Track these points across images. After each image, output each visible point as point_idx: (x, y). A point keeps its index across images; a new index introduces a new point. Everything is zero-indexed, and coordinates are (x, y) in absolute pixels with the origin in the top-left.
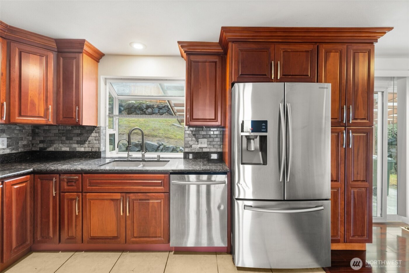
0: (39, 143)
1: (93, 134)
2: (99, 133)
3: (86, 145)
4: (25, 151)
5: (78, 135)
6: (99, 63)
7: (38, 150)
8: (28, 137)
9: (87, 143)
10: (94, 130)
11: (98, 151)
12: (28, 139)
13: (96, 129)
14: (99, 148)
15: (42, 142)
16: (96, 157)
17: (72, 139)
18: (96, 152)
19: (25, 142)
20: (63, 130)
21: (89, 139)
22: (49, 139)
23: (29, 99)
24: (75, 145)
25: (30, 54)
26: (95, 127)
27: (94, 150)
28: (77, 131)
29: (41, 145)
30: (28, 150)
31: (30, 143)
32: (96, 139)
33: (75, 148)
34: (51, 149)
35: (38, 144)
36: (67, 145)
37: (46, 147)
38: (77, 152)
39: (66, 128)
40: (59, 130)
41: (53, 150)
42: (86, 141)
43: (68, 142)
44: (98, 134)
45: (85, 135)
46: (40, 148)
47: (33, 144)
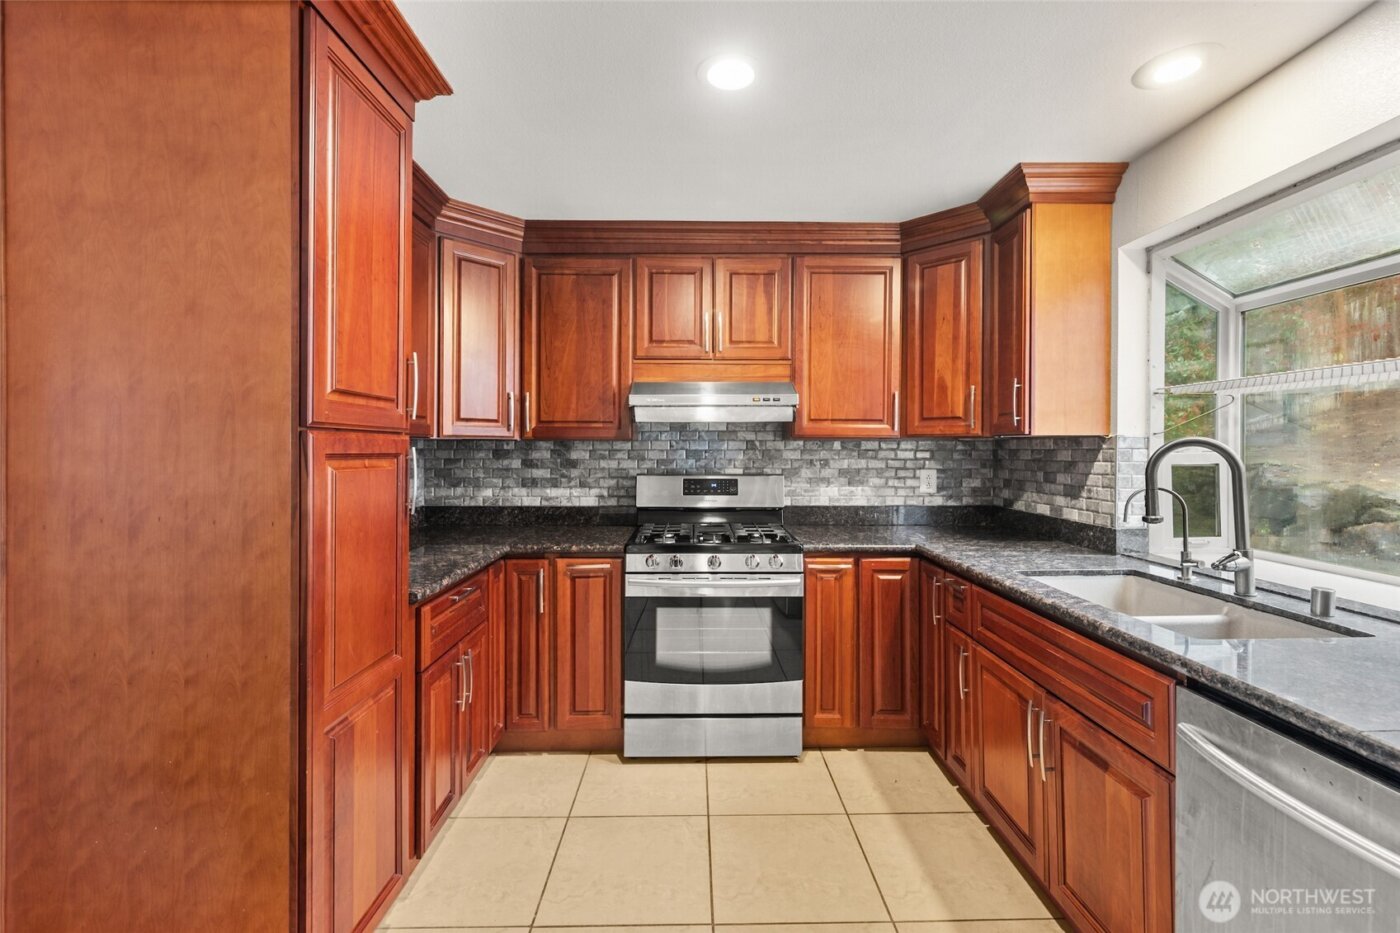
0: (1002, 485)
1: (1099, 466)
2: (1111, 460)
3: (1083, 503)
4: (978, 503)
5: (1069, 466)
6: (1114, 205)
7: (1002, 504)
8: (984, 471)
9: (1084, 494)
10: (1099, 449)
11: (1109, 526)
12: (984, 474)
13: (1104, 446)
14: (1113, 516)
15: (1007, 483)
16: (1102, 547)
17: (1054, 482)
18: (1103, 529)
19: (977, 483)
20: (1039, 451)
21: (1088, 483)
22: (1016, 476)
23: (936, 376)
24: (1060, 500)
25: (939, 267)
26: (1102, 439)
27: (1099, 522)
28: (1065, 452)
29: (1006, 494)
30: (985, 504)
31: (988, 484)
32: (1106, 482)
33: (1060, 508)
34: (1020, 506)
35: (1001, 489)
36: (1045, 497)
37: (1012, 497)
38: (1063, 521)
39: (1044, 443)
40: (1032, 451)
41: (1023, 509)
42: (1083, 487)
43: (1047, 487)
44: (1109, 464)
45: (1081, 466)
46: (1005, 500)
47: (994, 489)
